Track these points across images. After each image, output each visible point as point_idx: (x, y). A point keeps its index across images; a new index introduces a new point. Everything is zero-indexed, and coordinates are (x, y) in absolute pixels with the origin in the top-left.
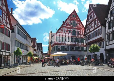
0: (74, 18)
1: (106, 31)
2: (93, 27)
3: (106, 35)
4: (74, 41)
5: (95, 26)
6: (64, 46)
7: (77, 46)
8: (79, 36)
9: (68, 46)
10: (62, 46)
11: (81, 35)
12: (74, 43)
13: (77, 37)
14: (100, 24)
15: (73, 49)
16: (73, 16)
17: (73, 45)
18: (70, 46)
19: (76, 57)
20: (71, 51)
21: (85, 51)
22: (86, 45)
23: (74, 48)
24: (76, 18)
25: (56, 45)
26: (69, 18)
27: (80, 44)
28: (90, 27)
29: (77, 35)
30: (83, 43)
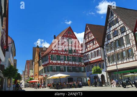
0: (70, 35)
1: (105, 53)
2: (92, 47)
3: (105, 57)
4: (71, 60)
5: (94, 46)
6: (59, 66)
7: (75, 66)
8: (76, 55)
9: (65, 66)
10: (57, 66)
11: (78, 54)
12: (70, 63)
13: (73, 56)
14: (98, 46)
15: (70, 70)
16: (69, 33)
17: (70, 65)
18: (66, 66)
19: (74, 79)
20: (68, 72)
21: (83, 72)
22: (83, 65)
23: (71, 68)
24: (72, 35)
25: (51, 64)
26: (65, 35)
27: (77, 63)
28: (88, 46)
29: (73, 53)
30: (80, 63)
